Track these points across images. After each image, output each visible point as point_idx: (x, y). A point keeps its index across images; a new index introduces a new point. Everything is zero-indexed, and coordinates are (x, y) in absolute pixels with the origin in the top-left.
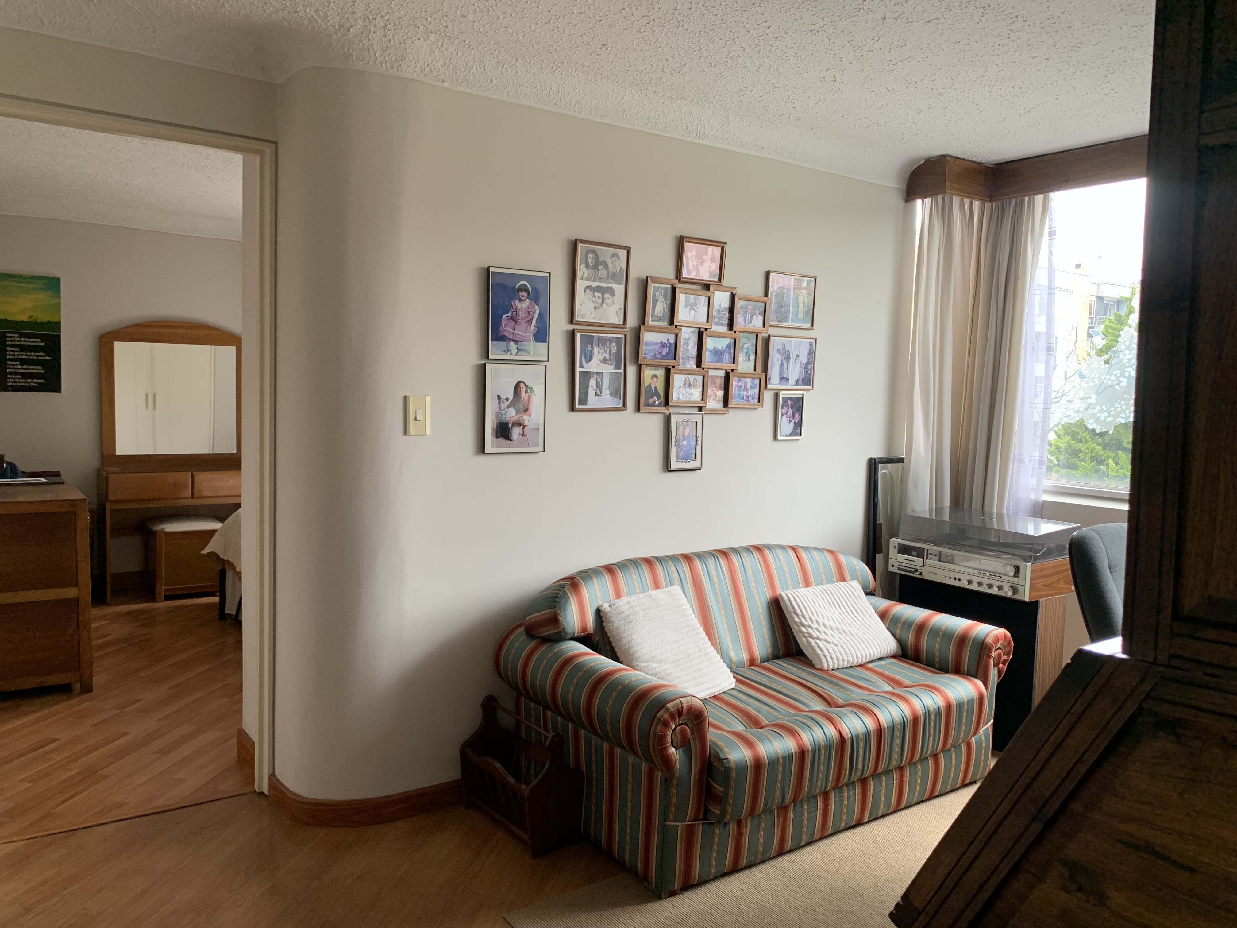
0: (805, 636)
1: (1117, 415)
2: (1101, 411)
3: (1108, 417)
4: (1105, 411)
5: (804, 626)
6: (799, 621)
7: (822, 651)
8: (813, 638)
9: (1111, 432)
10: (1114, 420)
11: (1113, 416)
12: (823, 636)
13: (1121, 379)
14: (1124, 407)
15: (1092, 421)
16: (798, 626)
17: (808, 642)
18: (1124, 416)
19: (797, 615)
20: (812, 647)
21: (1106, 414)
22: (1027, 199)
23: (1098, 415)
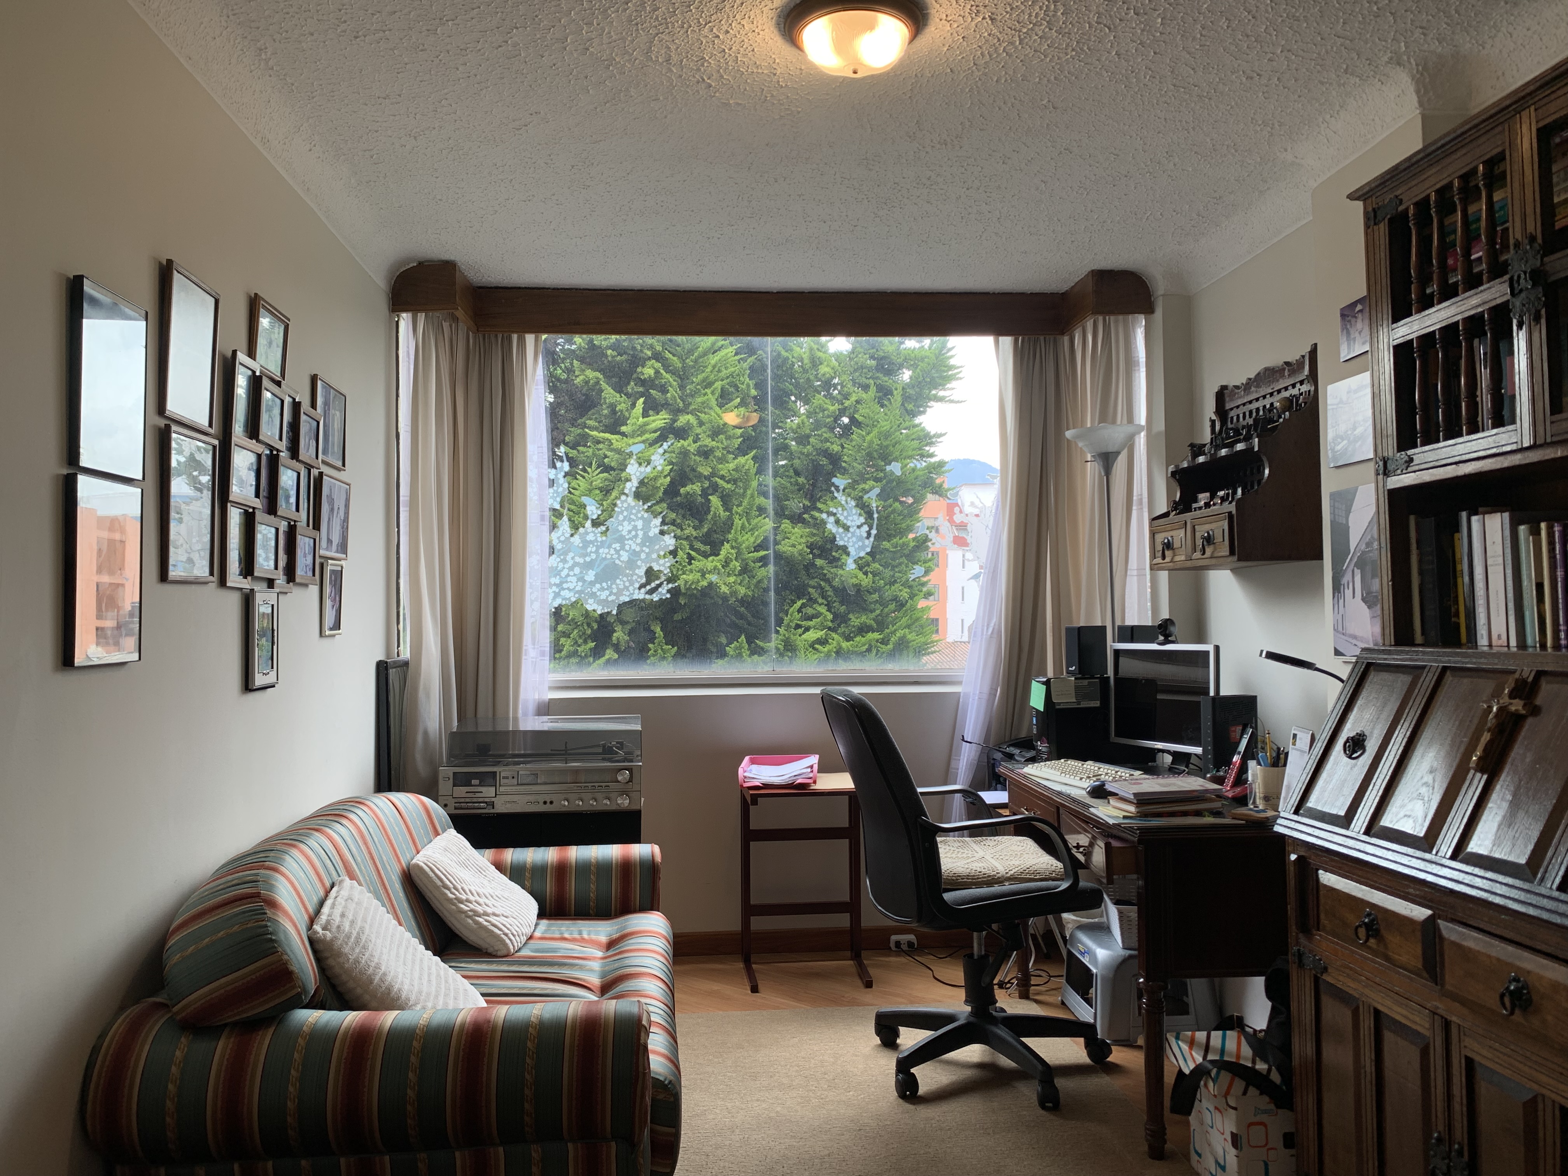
0: (469, 917)
1: (620, 593)
2: (603, 589)
3: (610, 595)
4: (607, 589)
5: (461, 901)
6: (454, 896)
7: (500, 930)
8: (480, 916)
9: (614, 612)
10: (618, 598)
11: (615, 594)
12: (489, 910)
13: (622, 552)
14: (627, 584)
15: (591, 601)
16: (455, 905)
17: (477, 923)
18: (627, 593)
19: (449, 889)
20: (485, 928)
21: (607, 593)
22: (515, 337)
23: (598, 594)
